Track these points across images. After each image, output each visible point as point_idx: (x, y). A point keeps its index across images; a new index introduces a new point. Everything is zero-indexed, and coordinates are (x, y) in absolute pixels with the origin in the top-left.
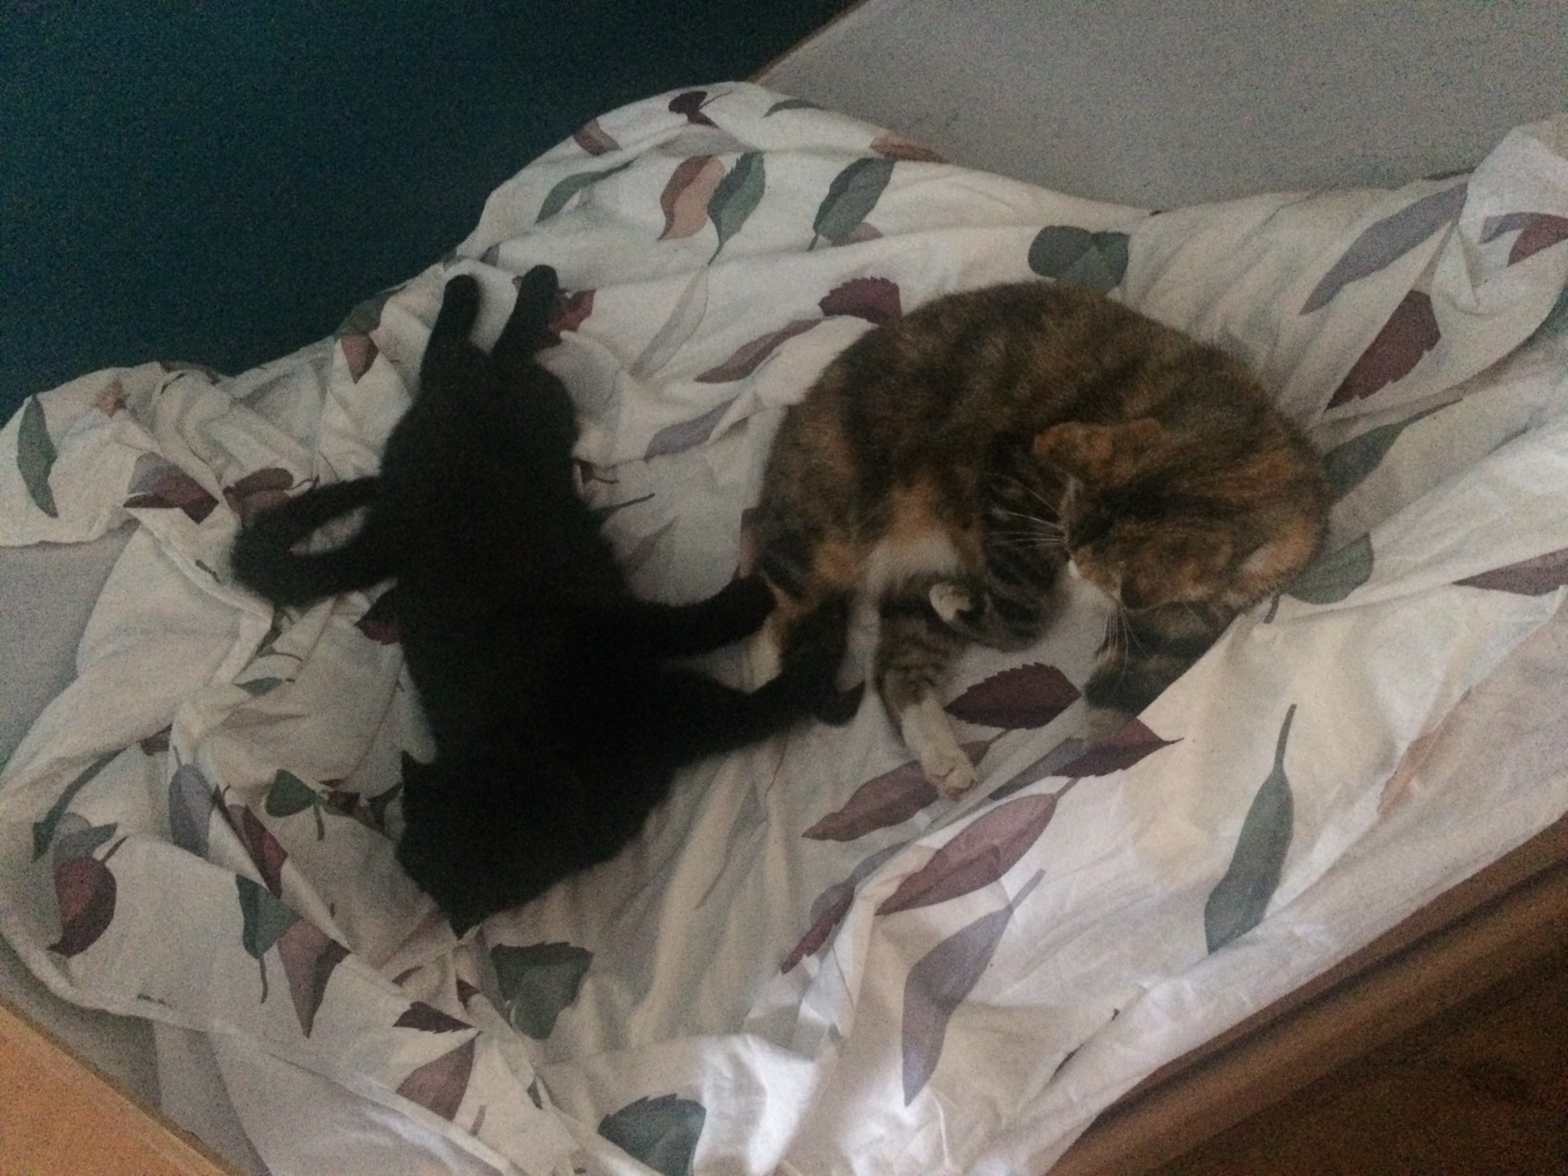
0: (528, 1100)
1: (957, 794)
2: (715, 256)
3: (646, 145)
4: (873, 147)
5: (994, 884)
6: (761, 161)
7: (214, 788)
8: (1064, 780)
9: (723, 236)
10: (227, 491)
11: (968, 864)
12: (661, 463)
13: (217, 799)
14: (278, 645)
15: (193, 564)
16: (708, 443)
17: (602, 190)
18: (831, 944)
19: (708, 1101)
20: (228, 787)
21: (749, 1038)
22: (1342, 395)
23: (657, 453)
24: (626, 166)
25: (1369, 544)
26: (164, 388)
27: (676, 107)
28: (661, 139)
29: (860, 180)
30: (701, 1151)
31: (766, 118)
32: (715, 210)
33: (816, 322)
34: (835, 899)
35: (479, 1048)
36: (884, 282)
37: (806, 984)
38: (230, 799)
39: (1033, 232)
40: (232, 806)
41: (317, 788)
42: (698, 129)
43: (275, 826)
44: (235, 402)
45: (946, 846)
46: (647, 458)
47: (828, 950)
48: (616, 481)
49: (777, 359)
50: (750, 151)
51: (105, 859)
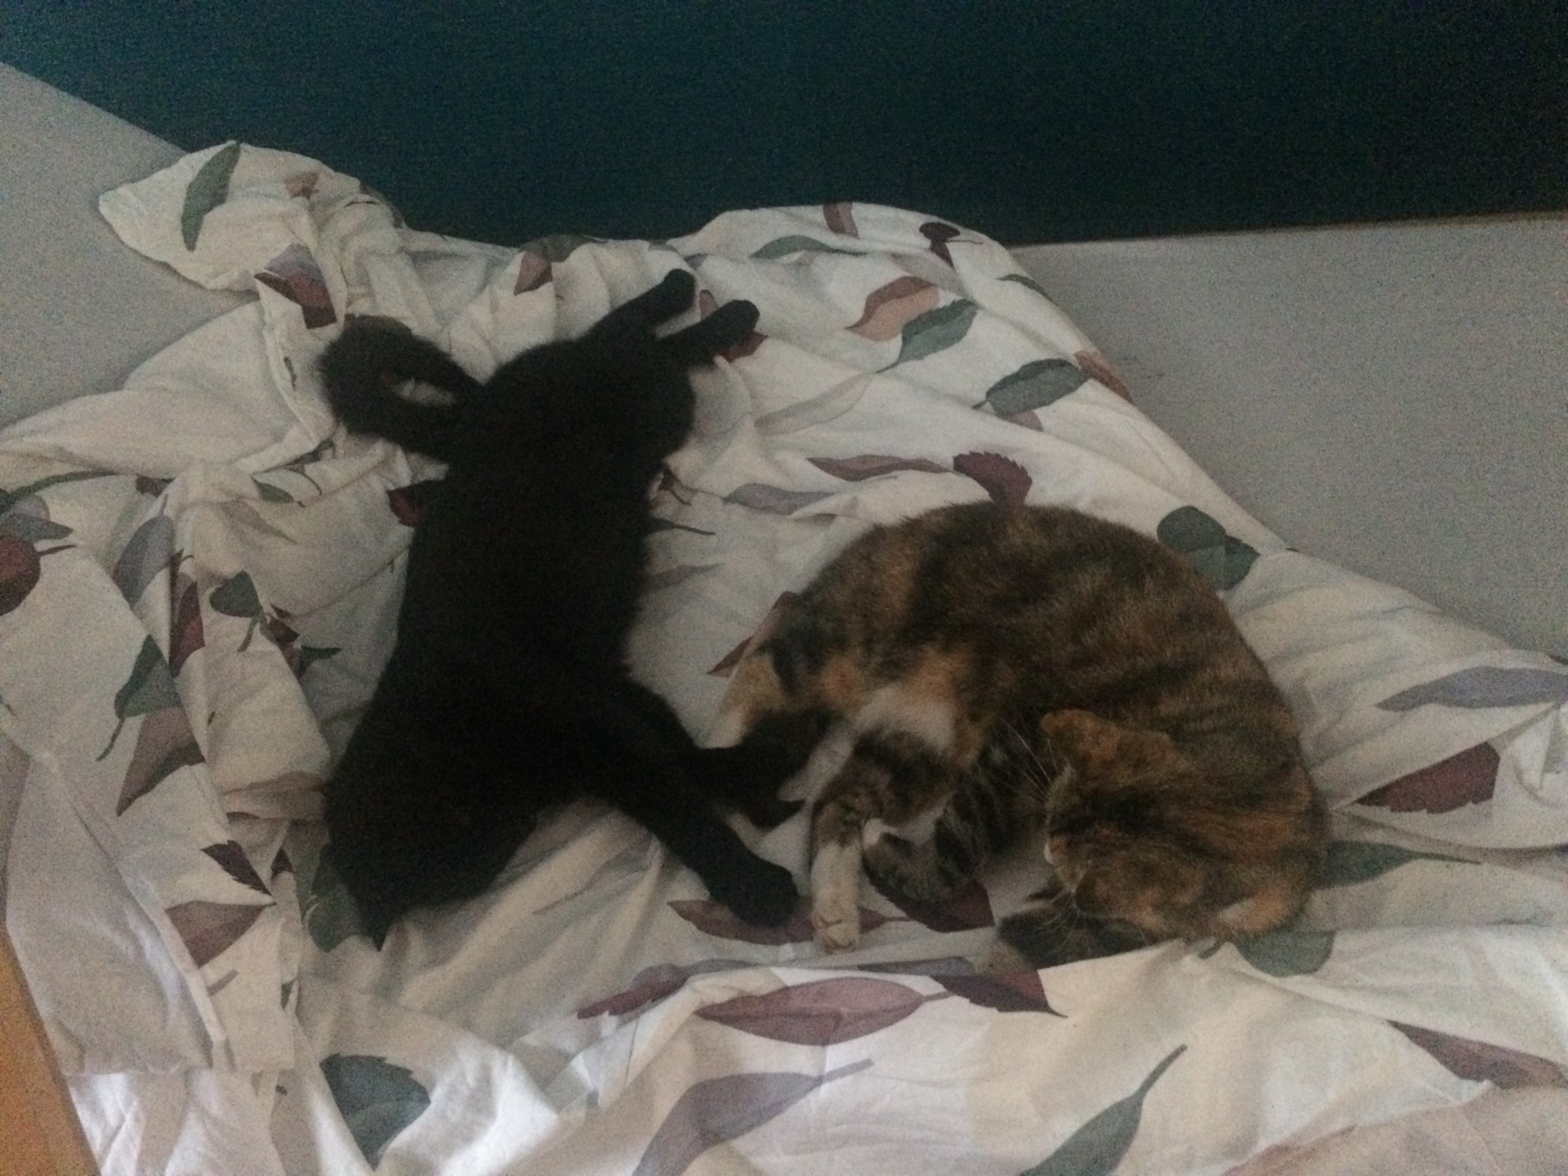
0: (277, 993)
1: (830, 947)
2: (887, 368)
3: (880, 247)
4: (1076, 355)
5: (818, 1049)
6: (974, 314)
7: (178, 549)
8: (939, 988)
9: (903, 357)
11: (804, 1015)
12: (738, 512)
13: (174, 561)
14: (310, 469)
15: (282, 358)
16: (788, 517)
17: (822, 262)
18: (637, 1016)
19: (437, 1095)
20: (191, 556)
21: (511, 1059)
22: (1375, 798)
23: (737, 501)
24: (856, 254)
25: (1330, 942)
26: (352, 203)
27: (926, 230)
28: (900, 249)
29: (1050, 375)
30: (404, 1138)
31: (999, 282)
32: (910, 331)
33: (946, 470)
34: (665, 977)
35: (262, 919)
36: (1023, 471)
37: (593, 1039)
38: (186, 568)
39: (1175, 504)
40: (183, 575)
41: (267, 608)
42: (934, 258)
43: (208, 615)
44: (403, 251)
45: (796, 988)
46: (727, 500)
47: (630, 1020)
48: (689, 504)
49: (893, 481)
50: (969, 299)
51: (43, 553)
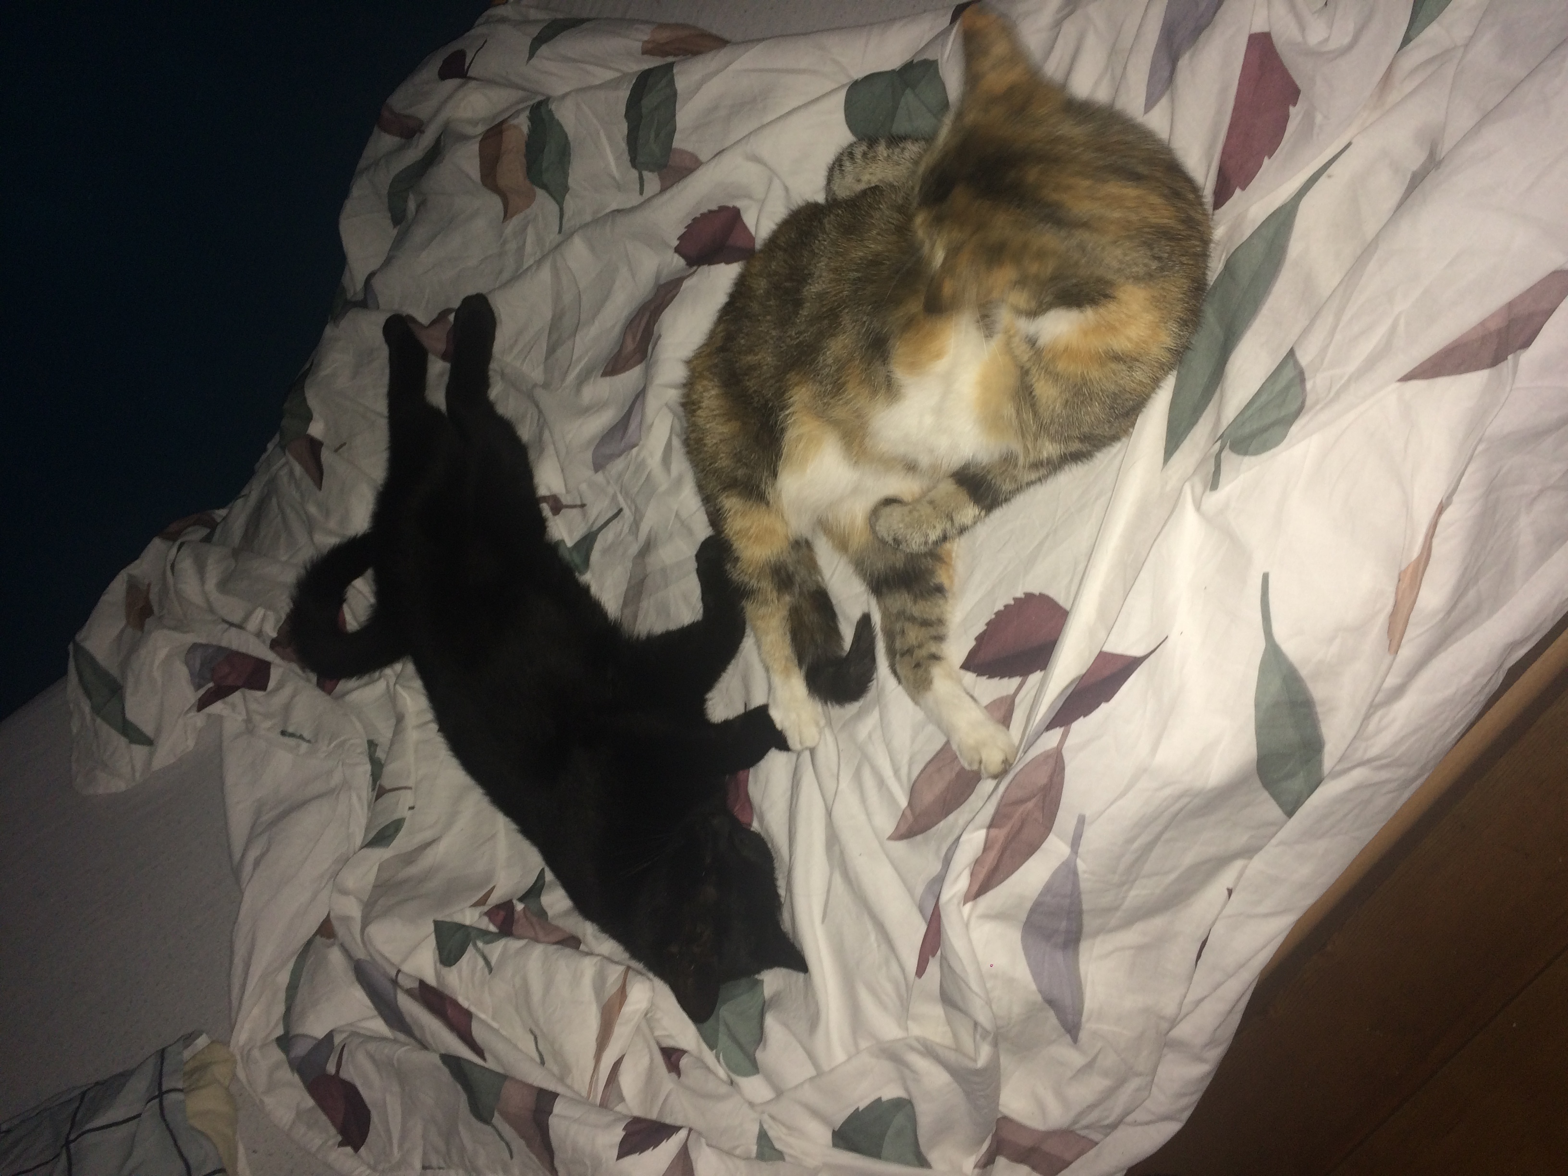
2: (561, 225)
4: (644, 55)
6: (550, 111)
8: (1058, 731)
9: (557, 201)
10: (274, 645)
12: (612, 469)
23: (603, 461)
26: (173, 566)
29: (649, 102)
31: (533, 60)
32: (536, 175)
33: (685, 276)
36: (723, 209)
43: (452, 981)
44: (236, 553)
46: (598, 468)
48: (584, 505)
50: (537, 101)
51: (338, 1071)
